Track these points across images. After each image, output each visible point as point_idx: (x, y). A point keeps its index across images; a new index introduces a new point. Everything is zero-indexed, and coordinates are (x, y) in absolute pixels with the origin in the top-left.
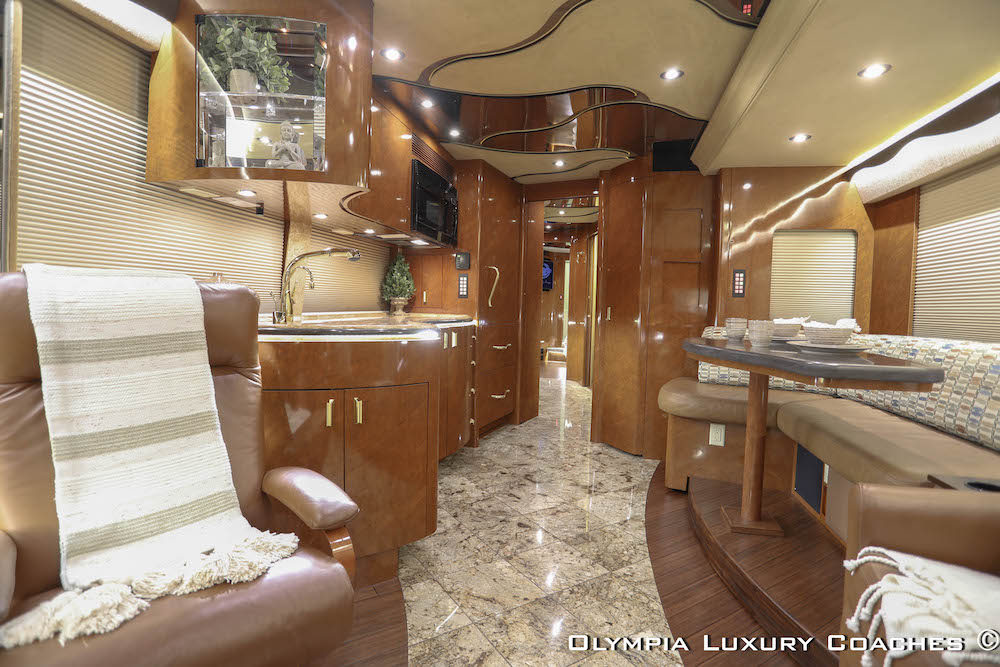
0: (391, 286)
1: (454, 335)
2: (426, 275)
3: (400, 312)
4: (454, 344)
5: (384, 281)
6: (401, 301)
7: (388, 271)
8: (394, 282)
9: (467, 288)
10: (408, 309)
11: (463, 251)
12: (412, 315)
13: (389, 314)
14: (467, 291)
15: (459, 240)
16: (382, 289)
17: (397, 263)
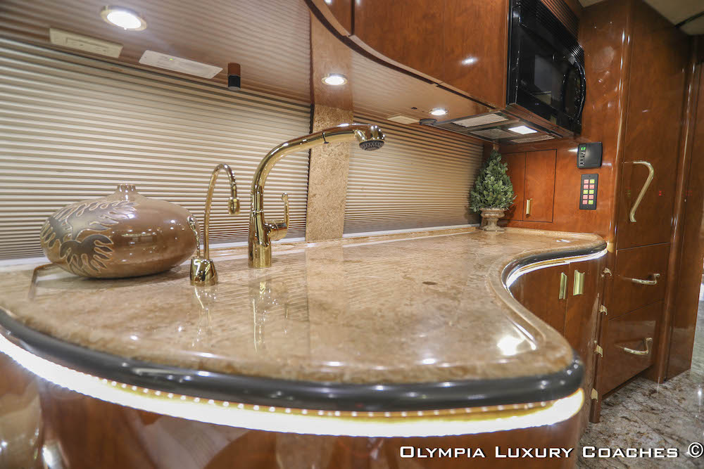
0: (481, 194)
1: (578, 276)
2: (529, 177)
3: (493, 226)
4: (577, 290)
5: (474, 187)
6: (494, 213)
7: (479, 174)
8: (486, 188)
9: (596, 194)
10: (505, 221)
11: (590, 141)
12: (510, 230)
13: (479, 228)
14: (595, 200)
15: (584, 125)
16: (470, 197)
17: (491, 164)
